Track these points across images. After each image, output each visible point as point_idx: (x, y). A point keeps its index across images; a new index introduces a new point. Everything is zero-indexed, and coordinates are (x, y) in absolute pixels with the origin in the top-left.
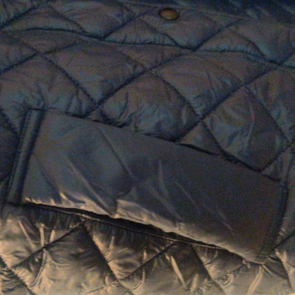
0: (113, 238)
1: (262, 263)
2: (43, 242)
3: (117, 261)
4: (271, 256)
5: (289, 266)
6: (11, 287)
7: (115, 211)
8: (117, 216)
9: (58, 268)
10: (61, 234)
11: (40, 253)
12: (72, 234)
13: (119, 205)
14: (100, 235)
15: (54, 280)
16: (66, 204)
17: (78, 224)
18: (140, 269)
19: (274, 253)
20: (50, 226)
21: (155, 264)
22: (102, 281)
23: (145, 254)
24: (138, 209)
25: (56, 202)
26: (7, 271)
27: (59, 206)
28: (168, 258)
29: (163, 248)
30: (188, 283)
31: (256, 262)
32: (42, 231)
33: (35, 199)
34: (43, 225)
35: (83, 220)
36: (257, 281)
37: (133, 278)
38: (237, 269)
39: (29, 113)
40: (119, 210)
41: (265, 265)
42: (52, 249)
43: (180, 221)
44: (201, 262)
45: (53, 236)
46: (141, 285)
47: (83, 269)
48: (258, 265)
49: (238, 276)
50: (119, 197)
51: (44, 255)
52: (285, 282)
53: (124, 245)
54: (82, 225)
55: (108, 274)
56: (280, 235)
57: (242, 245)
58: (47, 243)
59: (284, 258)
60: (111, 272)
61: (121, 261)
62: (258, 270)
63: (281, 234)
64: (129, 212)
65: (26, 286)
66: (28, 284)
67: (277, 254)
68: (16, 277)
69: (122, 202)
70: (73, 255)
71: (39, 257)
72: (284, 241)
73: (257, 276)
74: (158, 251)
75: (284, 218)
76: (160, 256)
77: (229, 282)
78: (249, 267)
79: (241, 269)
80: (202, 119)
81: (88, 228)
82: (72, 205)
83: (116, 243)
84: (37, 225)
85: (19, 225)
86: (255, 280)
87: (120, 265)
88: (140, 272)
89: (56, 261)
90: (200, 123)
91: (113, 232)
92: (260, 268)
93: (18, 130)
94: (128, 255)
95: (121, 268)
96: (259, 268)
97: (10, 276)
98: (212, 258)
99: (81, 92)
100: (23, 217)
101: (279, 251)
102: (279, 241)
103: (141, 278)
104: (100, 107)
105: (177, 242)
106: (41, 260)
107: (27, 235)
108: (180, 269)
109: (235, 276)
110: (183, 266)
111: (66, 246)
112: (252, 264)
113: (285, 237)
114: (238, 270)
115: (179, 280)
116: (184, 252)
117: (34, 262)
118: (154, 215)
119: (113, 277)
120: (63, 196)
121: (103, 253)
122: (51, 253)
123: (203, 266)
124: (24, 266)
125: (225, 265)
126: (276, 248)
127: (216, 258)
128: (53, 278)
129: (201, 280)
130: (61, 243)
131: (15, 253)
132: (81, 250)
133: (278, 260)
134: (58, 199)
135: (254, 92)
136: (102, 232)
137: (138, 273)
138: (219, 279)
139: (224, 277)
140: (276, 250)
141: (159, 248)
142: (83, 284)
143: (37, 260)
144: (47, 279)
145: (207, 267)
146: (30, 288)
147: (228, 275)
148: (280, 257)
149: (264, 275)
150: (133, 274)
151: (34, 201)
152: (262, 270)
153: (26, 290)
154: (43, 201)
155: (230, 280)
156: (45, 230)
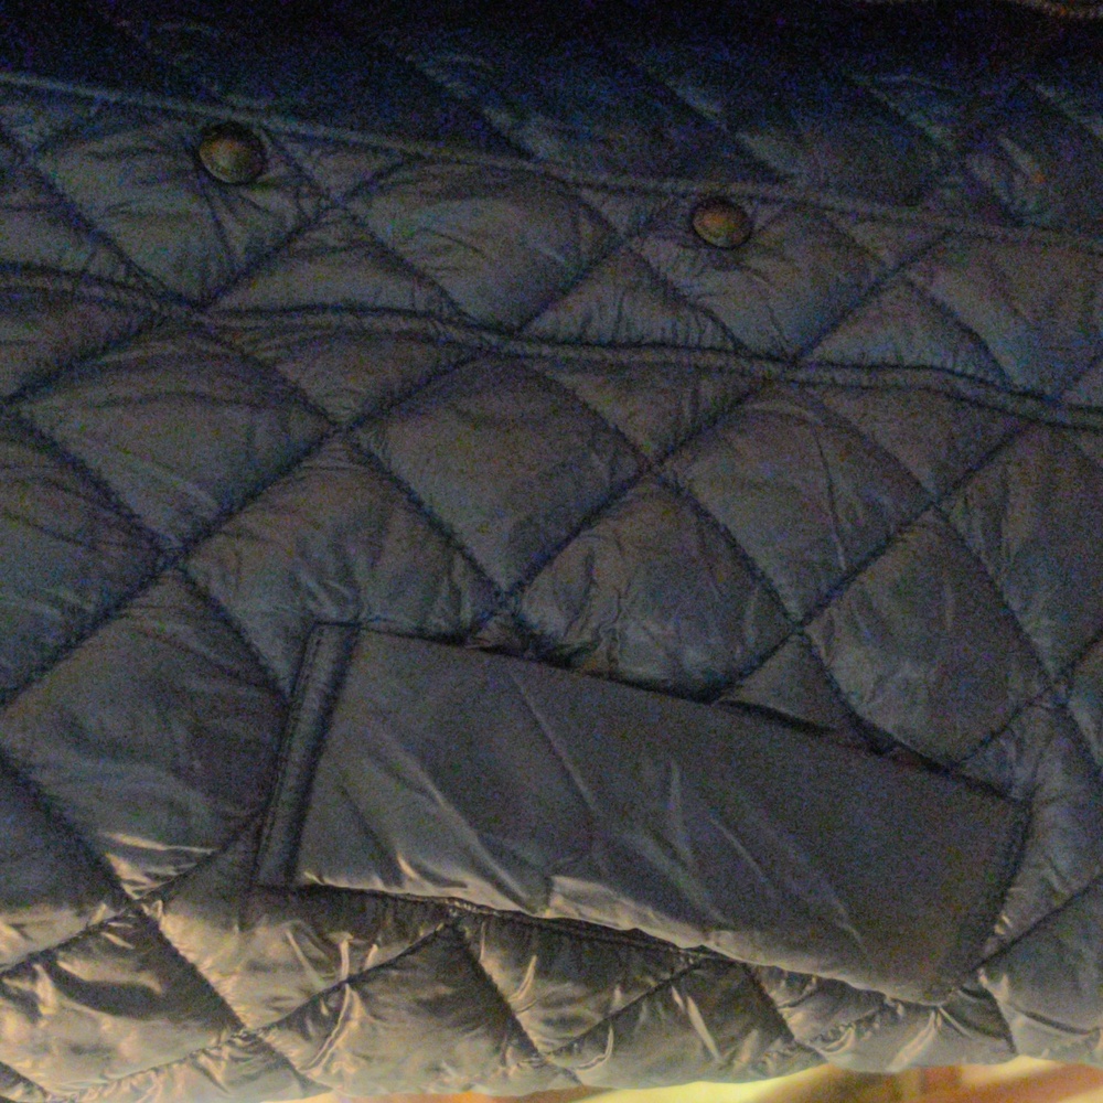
0: (534, 959)
1: (939, 1004)
2: (345, 970)
3: (541, 1013)
4: (966, 986)
5: (1012, 1010)
6: (253, 1072)
7: (547, 902)
8: (549, 914)
9: (382, 1032)
10: (396, 950)
11: (336, 996)
12: (424, 950)
13: (556, 889)
14: (499, 952)
15: (367, 1058)
16: (415, 886)
17: (441, 926)
18: (603, 1027)
19: (976, 979)
20: (366, 934)
21: (643, 1016)
22: (497, 1058)
23: (618, 993)
24: (607, 898)
25: (386, 882)
26: (244, 1039)
27: (395, 890)
28: (677, 999)
29: (667, 976)
30: (727, 1054)
31: (923, 1003)
32: (344, 948)
33: (330, 876)
34: (348, 936)
35: (455, 914)
36: (921, 1041)
37: (580, 1051)
38: (867, 1017)
39: (315, 638)
40: (557, 901)
41: (946, 1008)
42: (369, 988)
43: (720, 927)
44: (768, 1003)
45: (374, 956)
46: (600, 1064)
47: (447, 1033)
48: (926, 1009)
49: (868, 1034)
50: (558, 871)
51: (347, 1000)
52: (1001, 1043)
53: (564, 977)
54: (453, 927)
55: (515, 1041)
56: (994, 934)
57: (883, 973)
58: (355, 972)
59: (1001, 991)
60: (522, 1035)
61: (553, 1014)
62: (927, 1021)
63: (998, 929)
64: (580, 906)
65: (291, 1067)
66: (296, 1063)
67: (984, 980)
68: (267, 1049)
69: (564, 883)
70: (420, 1002)
71: (332, 1004)
72: (1004, 950)
73: (922, 1033)
74: (653, 983)
75: (1012, 889)
76: (658, 995)
77: (842, 1044)
78: (900, 1010)
79: (878, 1018)
80: (802, 624)
81: (468, 934)
82: (430, 890)
83: (543, 972)
84: (333, 936)
85: (286, 941)
86: (916, 1040)
87: (548, 1022)
88: (600, 1034)
89: (376, 1016)
90: (794, 638)
91: (535, 944)
92: (933, 1014)
93: (285, 685)
94: (572, 1001)
95: (549, 1030)
96: (928, 1015)
97: (252, 1049)
98: (801, 993)
99: (459, 564)
100: (298, 921)
101: (990, 976)
102: (990, 947)
103: (603, 1048)
104: (512, 601)
105: (706, 960)
106: (335, 1012)
107: (305, 963)
108: (710, 1024)
109: (859, 1033)
110: (717, 1018)
111: (403, 982)
112: (908, 1006)
113: (1008, 939)
114: (870, 1020)
115: (705, 1048)
116: (723, 983)
117: (316, 1016)
118: (650, 912)
119: (527, 1047)
121: (505, 993)
122: (365, 997)
123: (775, 1010)
124: (290, 1027)
125: (833, 1011)
126: (980, 965)
127: (811, 995)
128: (368, 1053)
129: (765, 1043)
130: (394, 973)
131: (273, 1002)
132: (444, 990)
133: (985, 995)
134: (394, 876)
135: (962, 527)
136: (503, 945)
137: (595, 1038)
138: (814, 1040)
139: (830, 1035)
140: (982, 971)
141: (656, 977)
142: (444, 1065)
143: (324, 1011)
144: (348, 1056)
145: (785, 1012)
146: (302, 1072)
147: (842, 1029)
148: (991, 989)
149: (940, 1032)
150: (580, 1040)
151: (328, 881)
152: (935, 1023)
153: (292, 1074)
154: (350, 882)
155: (846, 1040)
156: (353, 947)
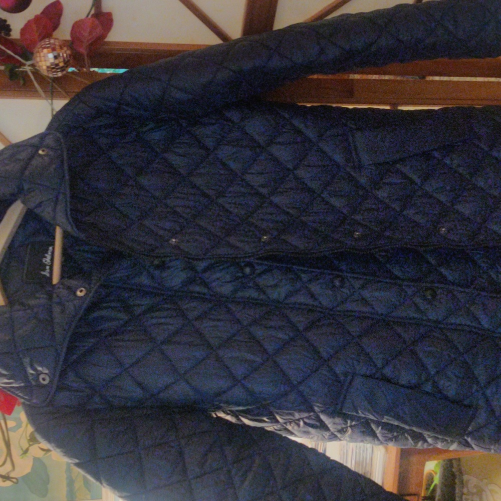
2: (348, 425)
3: (381, 435)
4: (462, 438)
5: (472, 443)
6: (332, 437)
7: (383, 419)
8: (383, 421)
9: (354, 434)
10: (357, 423)
14: (374, 425)
16: (361, 415)
19: (464, 437)
20: (352, 420)
21: (400, 437)
22: (373, 440)
23: (395, 433)
25: (356, 414)
26: (331, 433)
27: (358, 415)
28: (406, 435)
31: (454, 440)
33: (347, 412)
34: (349, 421)
37: (388, 441)
39: (348, 375)
40: (385, 419)
41: (458, 441)
42: (353, 428)
45: (353, 423)
49: (444, 444)
51: (348, 429)
53: (386, 429)
54: (367, 421)
58: (350, 425)
59: (469, 440)
61: (384, 435)
62: (455, 443)
63: (469, 429)
64: (389, 420)
65: (338, 437)
68: (335, 435)
69: (386, 417)
70: (361, 431)
71: (346, 429)
72: (469, 433)
74: (402, 432)
76: (403, 434)
78: (449, 441)
79: (445, 442)
81: (370, 422)
82: (363, 416)
83: (382, 429)
84: (347, 421)
85: (340, 421)
86: (453, 446)
88: (392, 439)
89: (353, 432)
91: (381, 425)
93: (342, 382)
94: (387, 433)
95: (383, 437)
101: (467, 437)
102: (466, 433)
103: (392, 441)
104: (381, 370)
107: (342, 424)
108: (412, 439)
109: (442, 443)
110: (414, 439)
111: (358, 428)
112: (451, 441)
119: (378, 439)
120: (359, 412)
121: (375, 431)
122: (352, 429)
123: (425, 439)
124: (339, 432)
125: (436, 440)
126: (465, 435)
127: (432, 437)
130: (356, 426)
131: (336, 428)
132: (365, 430)
133: (466, 440)
134: (357, 412)
143: (344, 430)
144: (348, 437)
149: (458, 445)
150: (388, 439)
154: (351, 413)
